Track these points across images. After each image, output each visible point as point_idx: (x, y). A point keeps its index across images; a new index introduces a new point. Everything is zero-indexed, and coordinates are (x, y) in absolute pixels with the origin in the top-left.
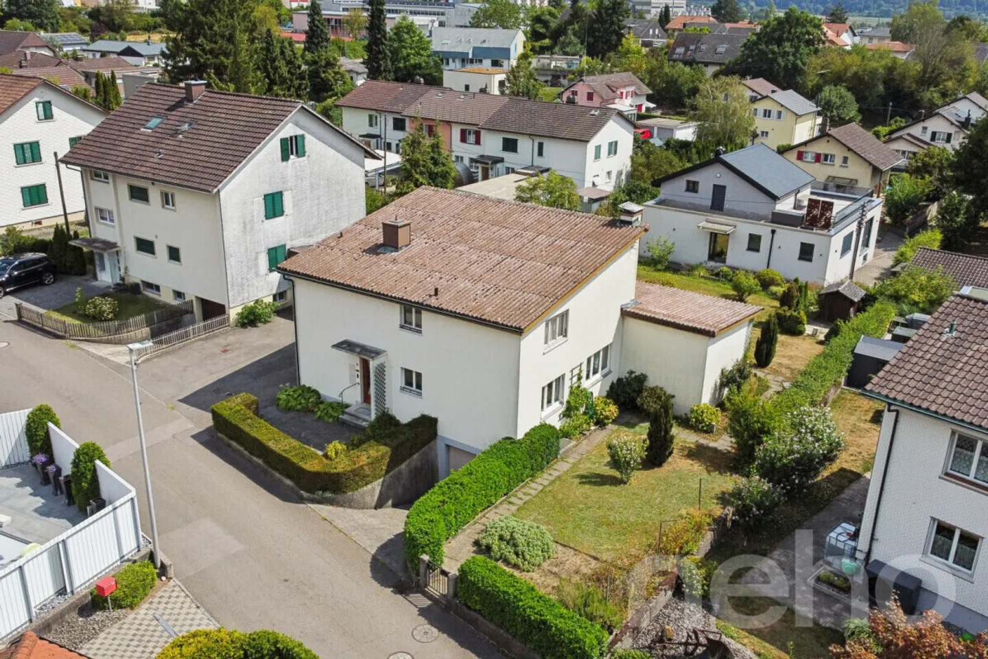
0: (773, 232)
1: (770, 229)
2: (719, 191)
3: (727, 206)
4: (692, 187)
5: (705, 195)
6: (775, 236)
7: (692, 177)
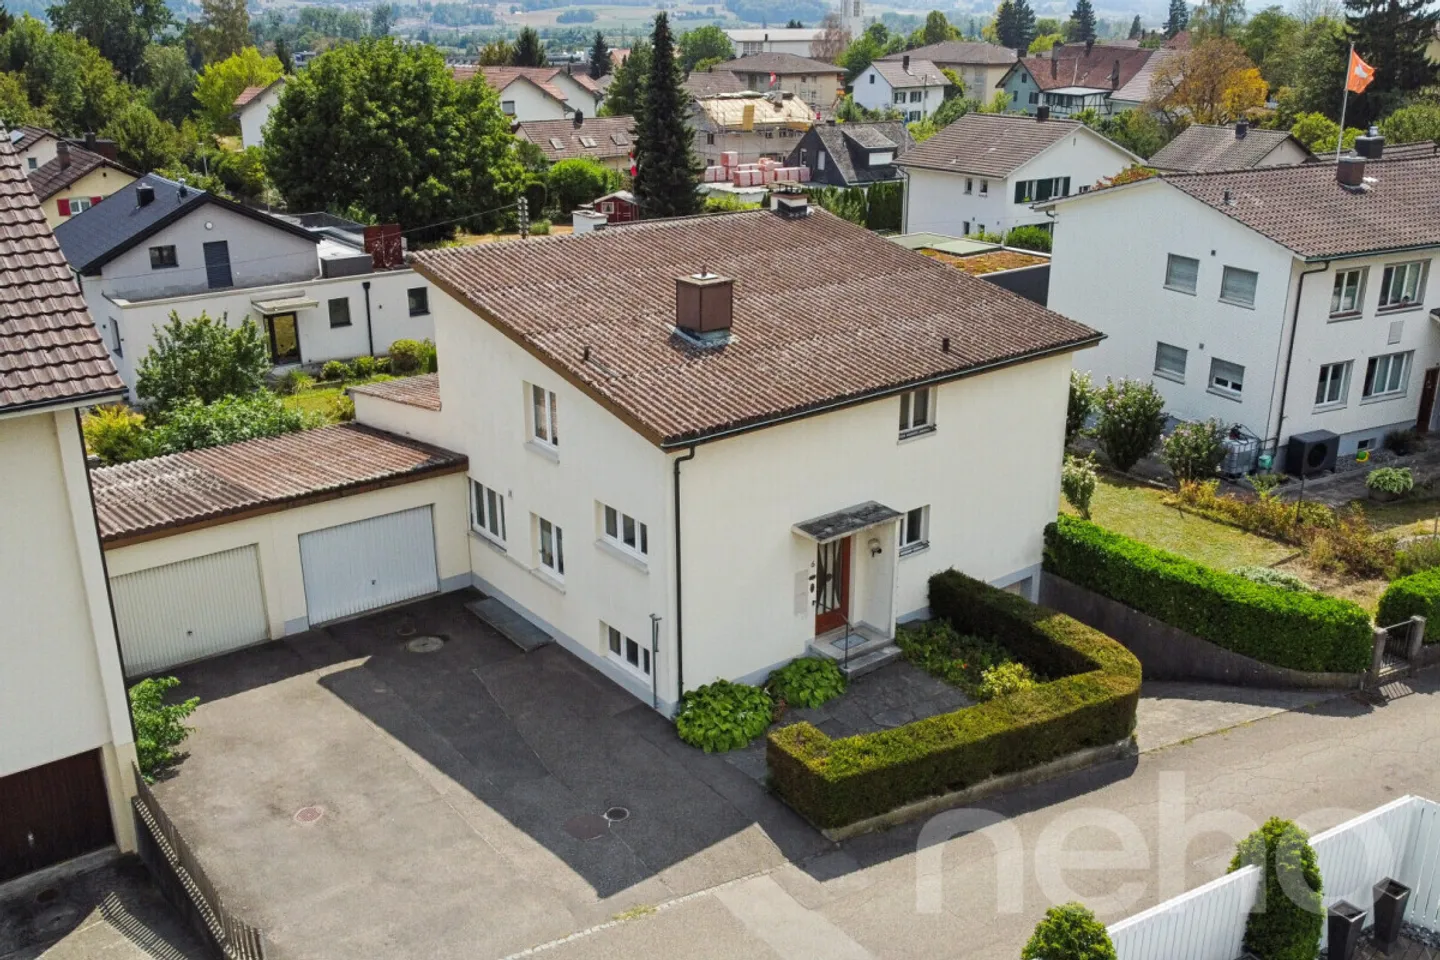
0: (367, 286)
1: (359, 283)
2: (217, 254)
3: (237, 273)
4: (165, 259)
5: (192, 264)
6: (370, 291)
7: (162, 240)
